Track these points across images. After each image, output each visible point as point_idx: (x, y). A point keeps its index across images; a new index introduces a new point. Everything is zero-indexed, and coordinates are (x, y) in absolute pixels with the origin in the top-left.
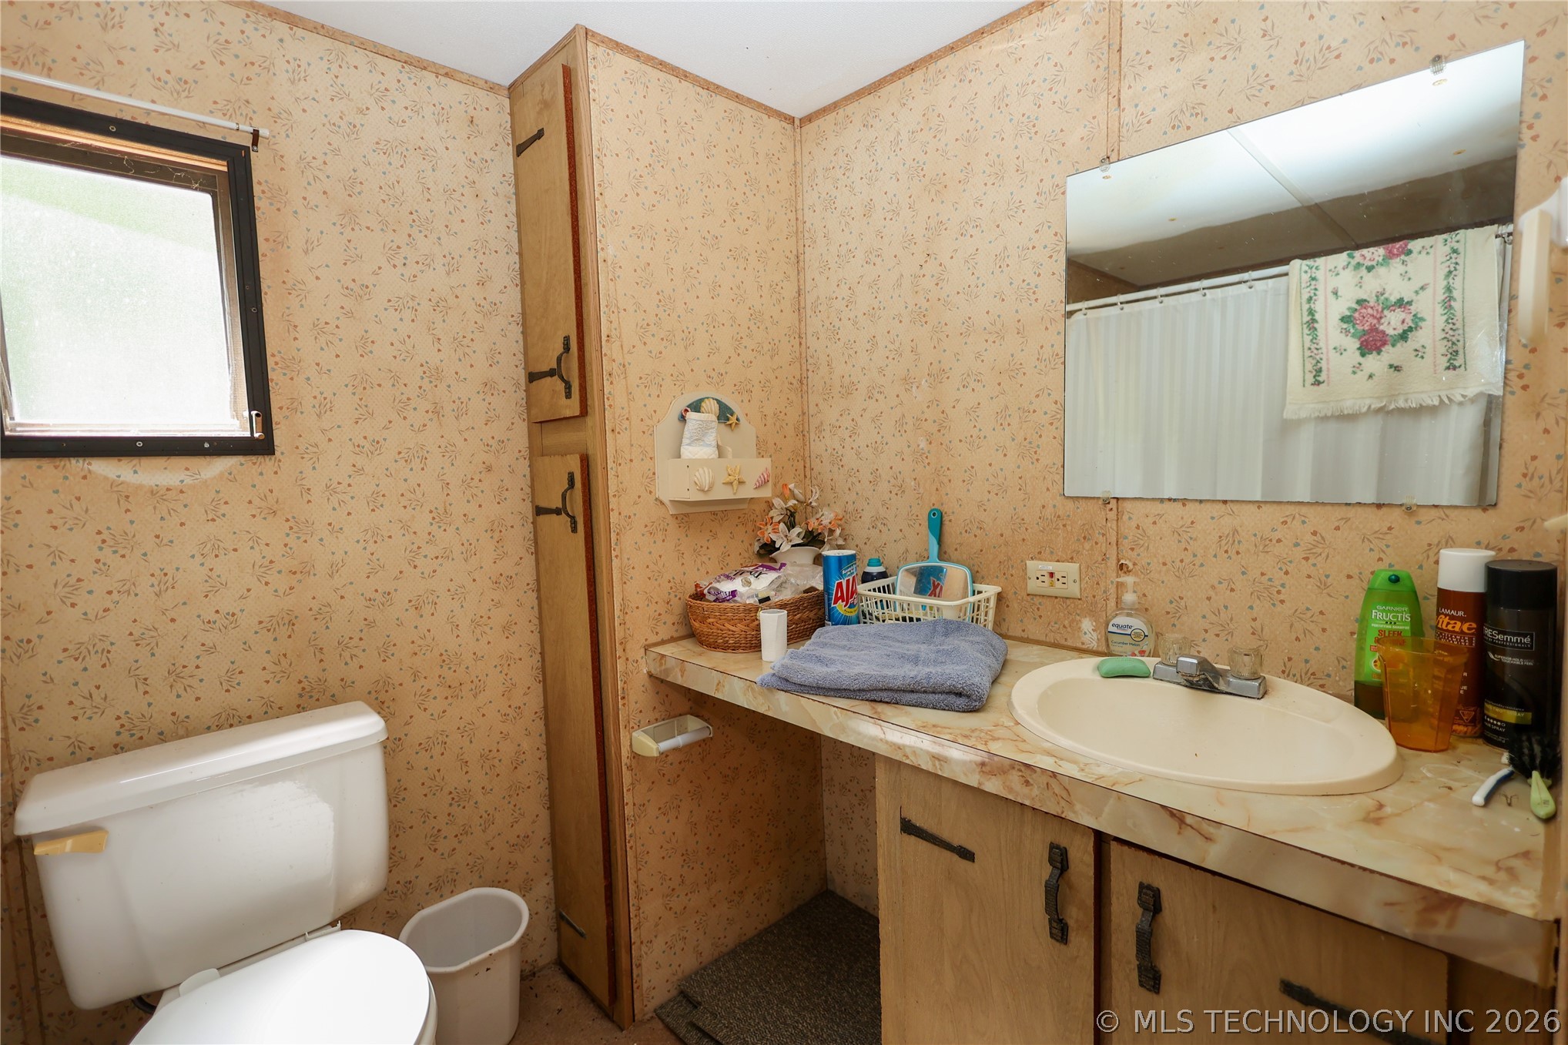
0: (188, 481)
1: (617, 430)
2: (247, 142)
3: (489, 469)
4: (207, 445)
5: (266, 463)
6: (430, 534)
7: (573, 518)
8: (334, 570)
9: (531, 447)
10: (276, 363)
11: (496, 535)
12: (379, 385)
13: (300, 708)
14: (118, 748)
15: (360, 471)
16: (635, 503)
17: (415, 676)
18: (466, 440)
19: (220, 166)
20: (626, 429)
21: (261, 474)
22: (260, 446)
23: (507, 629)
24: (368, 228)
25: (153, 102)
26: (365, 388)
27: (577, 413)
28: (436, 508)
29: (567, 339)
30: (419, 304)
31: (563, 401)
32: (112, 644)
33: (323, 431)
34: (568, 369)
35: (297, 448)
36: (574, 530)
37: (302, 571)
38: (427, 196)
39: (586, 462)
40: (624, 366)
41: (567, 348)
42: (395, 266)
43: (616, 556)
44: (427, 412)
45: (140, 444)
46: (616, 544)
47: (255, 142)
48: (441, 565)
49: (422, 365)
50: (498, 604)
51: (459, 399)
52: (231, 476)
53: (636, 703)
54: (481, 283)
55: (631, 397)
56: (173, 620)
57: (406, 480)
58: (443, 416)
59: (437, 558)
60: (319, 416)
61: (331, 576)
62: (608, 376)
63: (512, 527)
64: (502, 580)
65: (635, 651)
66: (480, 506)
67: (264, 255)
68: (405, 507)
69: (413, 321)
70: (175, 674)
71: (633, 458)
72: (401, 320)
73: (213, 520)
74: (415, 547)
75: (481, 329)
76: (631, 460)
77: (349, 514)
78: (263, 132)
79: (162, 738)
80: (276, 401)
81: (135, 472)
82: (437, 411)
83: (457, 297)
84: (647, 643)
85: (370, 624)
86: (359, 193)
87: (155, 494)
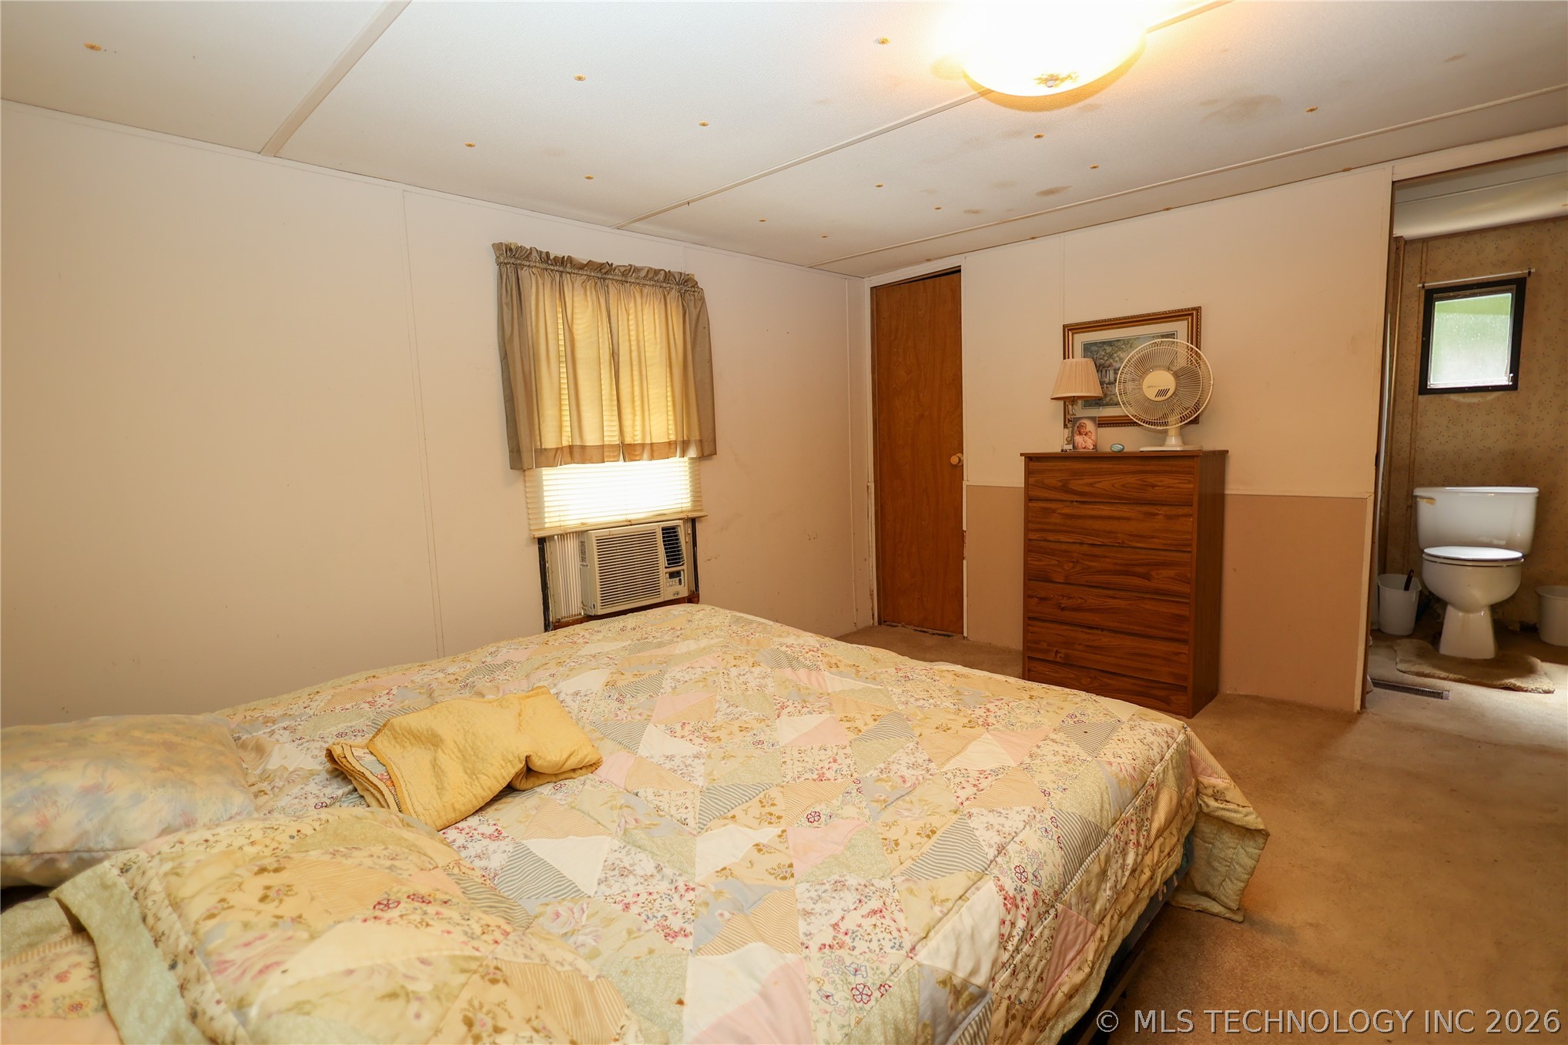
0: (1482, 401)
2: (1526, 276)
4: (1491, 388)
5: (1512, 394)
8: (1536, 435)
10: (1524, 355)
15: (1557, 396)
19: (1513, 286)
21: (1511, 397)
22: (1512, 387)
32: (1447, 453)
33: (1541, 380)
35: (1527, 386)
37: (1521, 435)
45: (1466, 389)
47: (1529, 275)
52: (1498, 399)
56: (1468, 448)
60: (1540, 374)
61: (1535, 437)
67: (1526, 316)
70: (1466, 466)
73: (1488, 414)
78: (1533, 271)
80: (1521, 370)
81: (1465, 397)
87: (1470, 405)
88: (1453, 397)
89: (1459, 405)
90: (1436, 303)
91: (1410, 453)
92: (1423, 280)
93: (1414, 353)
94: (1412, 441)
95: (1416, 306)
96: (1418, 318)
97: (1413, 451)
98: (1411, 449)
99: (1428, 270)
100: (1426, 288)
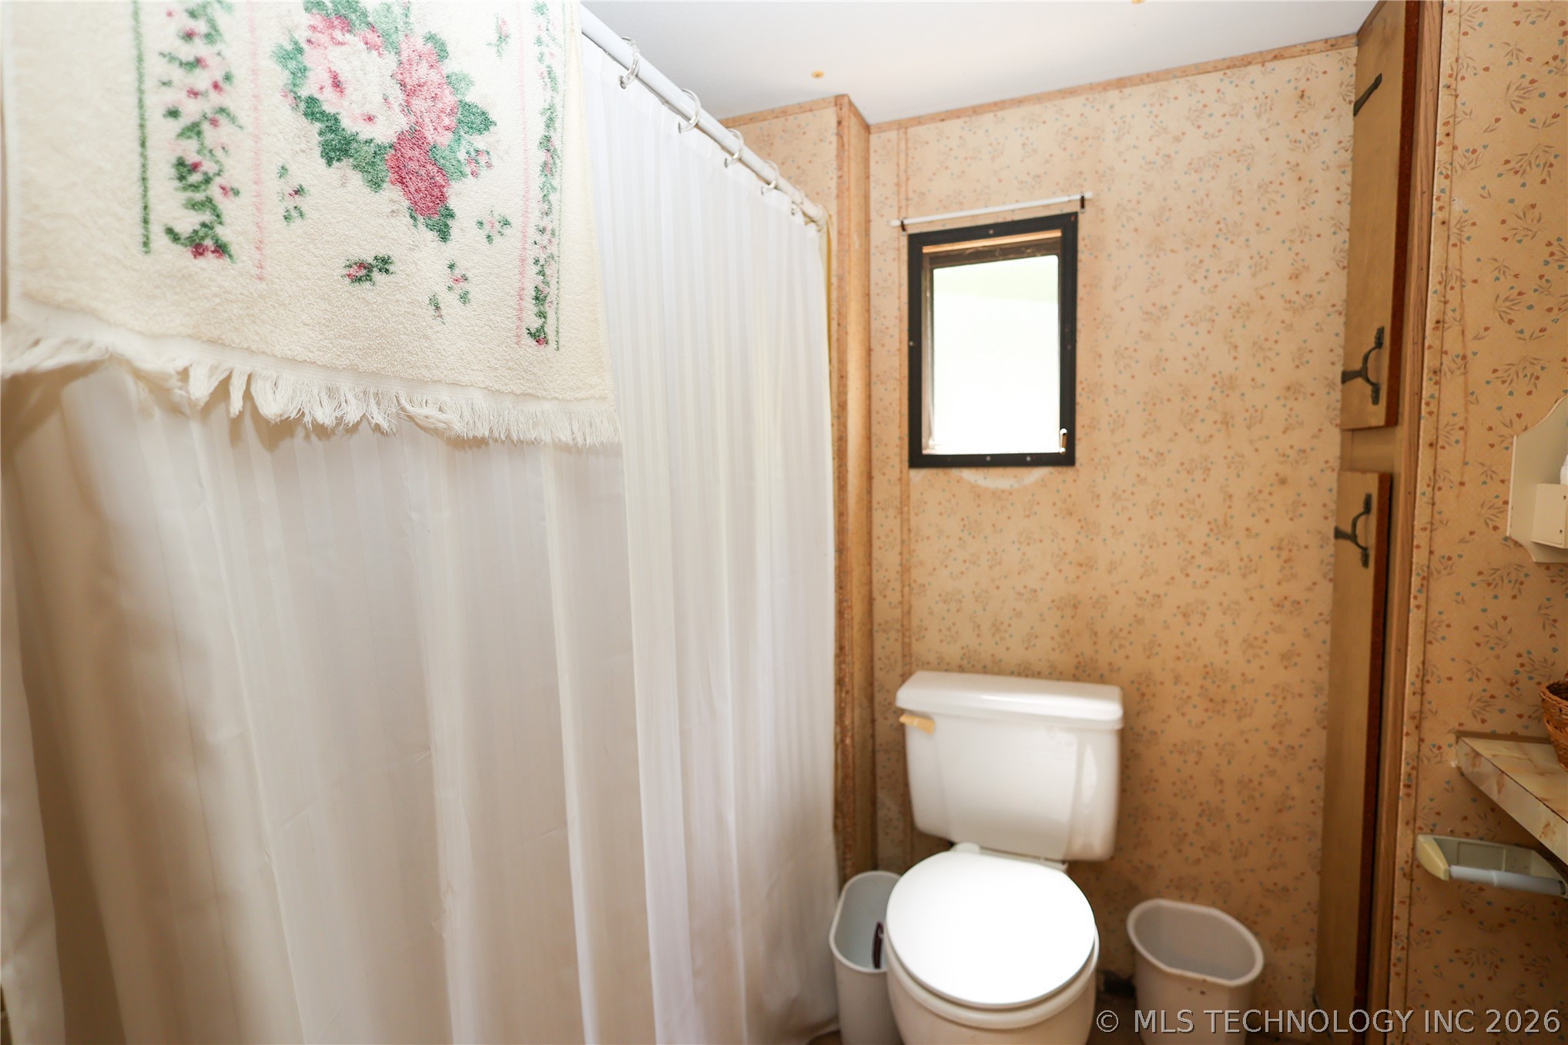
0: (1016, 486)
1: (1441, 443)
2: (1076, 208)
3: (1283, 481)
4: (1028, 459)
5: (1066, 473)
6: (1205, 545)
7: (1365, 550)
8: (1112, 568)
9: (1342, 458)
10: (1083, 389)
11: (1285, 554)
12: (1169, 400)
13: (1076, 678)
14: (961, 669)
15: (1142, 481)
16: (1463, 541)
17: (1177, 679)
18: (1257, 450)
19: (1057, 234)
20: (1457, 442)
21: (1064, 481)
22: (1066, 459)
23: (1287, 658)
24: (1172, 251)
25: (1017, 201)
26: (1154, 404)
27: (1382, 423)
28: (1216, 520)
29: (1381, 331)
30: (1217, 314)
31: (1371, 407)
32: (963, 597)
33: (1115, 445)
34: (1378, 369)
35: (1092, 459)
36: (1365, 563)
37: (1087, 565)
38: (1238, 198)
39: (1388, 483)
40: (1464, 357)
41: (1379, 344)
42: (1195, 281)
43: (1418, 607)
44: (1215, 423)
45: (988, 458)
46: (1420, 591)
47: (1083, 206)
48: (1215, 577)
49: (1214, 376)
50: (1278, 629)
51: (1254, 406)
52: (1043, 483)
53: (1432, 800)
54: (1295, 277)
55: (1472, 398)
56: (998, 588)
57: (1186, 491)
58: (1233, 426)
59: (1211, 569)
60: (1113, 431)
61: (1110, 572)
62: (1431, 375)
63: (1306, 547)
64: (1287, 604)
65: (1438, 732)
66: (1267, 521)
67: (1082, 299)
68: (1182, 517)
69: (1209, 332)
70: (996, 628)
71: (1466, 479)
72: (1197, 333)
73: (1028, 516)
74: (1189, 556)
75: (1290, 327)
76: (1462, 484)
77: (1130, 519)
78: (1088, 195)
79: (985, 670)
80: (1081, 420)
81: (985, 478)
82: (1226, 422)
83: (1262, 298)
84: (1461, 728)
85: (1139, 621)
86: (1167, 220)
87: (996, 495)
88: (968, 474)
89: (977, 494)
90: (937, 272)
91: (902, 591)
92: (903, 214)
93: (897, 376)
94: (905, 569)
95: (892, 270)
96: (899, 298)
97: (906, 589)
98: (903, 586)
99: (911, 195)
100: (911, 231)
